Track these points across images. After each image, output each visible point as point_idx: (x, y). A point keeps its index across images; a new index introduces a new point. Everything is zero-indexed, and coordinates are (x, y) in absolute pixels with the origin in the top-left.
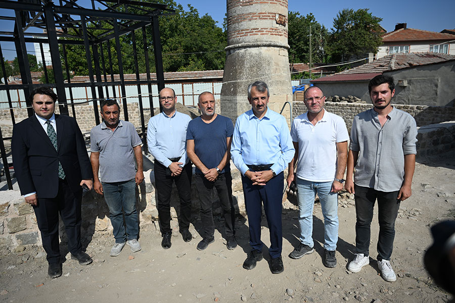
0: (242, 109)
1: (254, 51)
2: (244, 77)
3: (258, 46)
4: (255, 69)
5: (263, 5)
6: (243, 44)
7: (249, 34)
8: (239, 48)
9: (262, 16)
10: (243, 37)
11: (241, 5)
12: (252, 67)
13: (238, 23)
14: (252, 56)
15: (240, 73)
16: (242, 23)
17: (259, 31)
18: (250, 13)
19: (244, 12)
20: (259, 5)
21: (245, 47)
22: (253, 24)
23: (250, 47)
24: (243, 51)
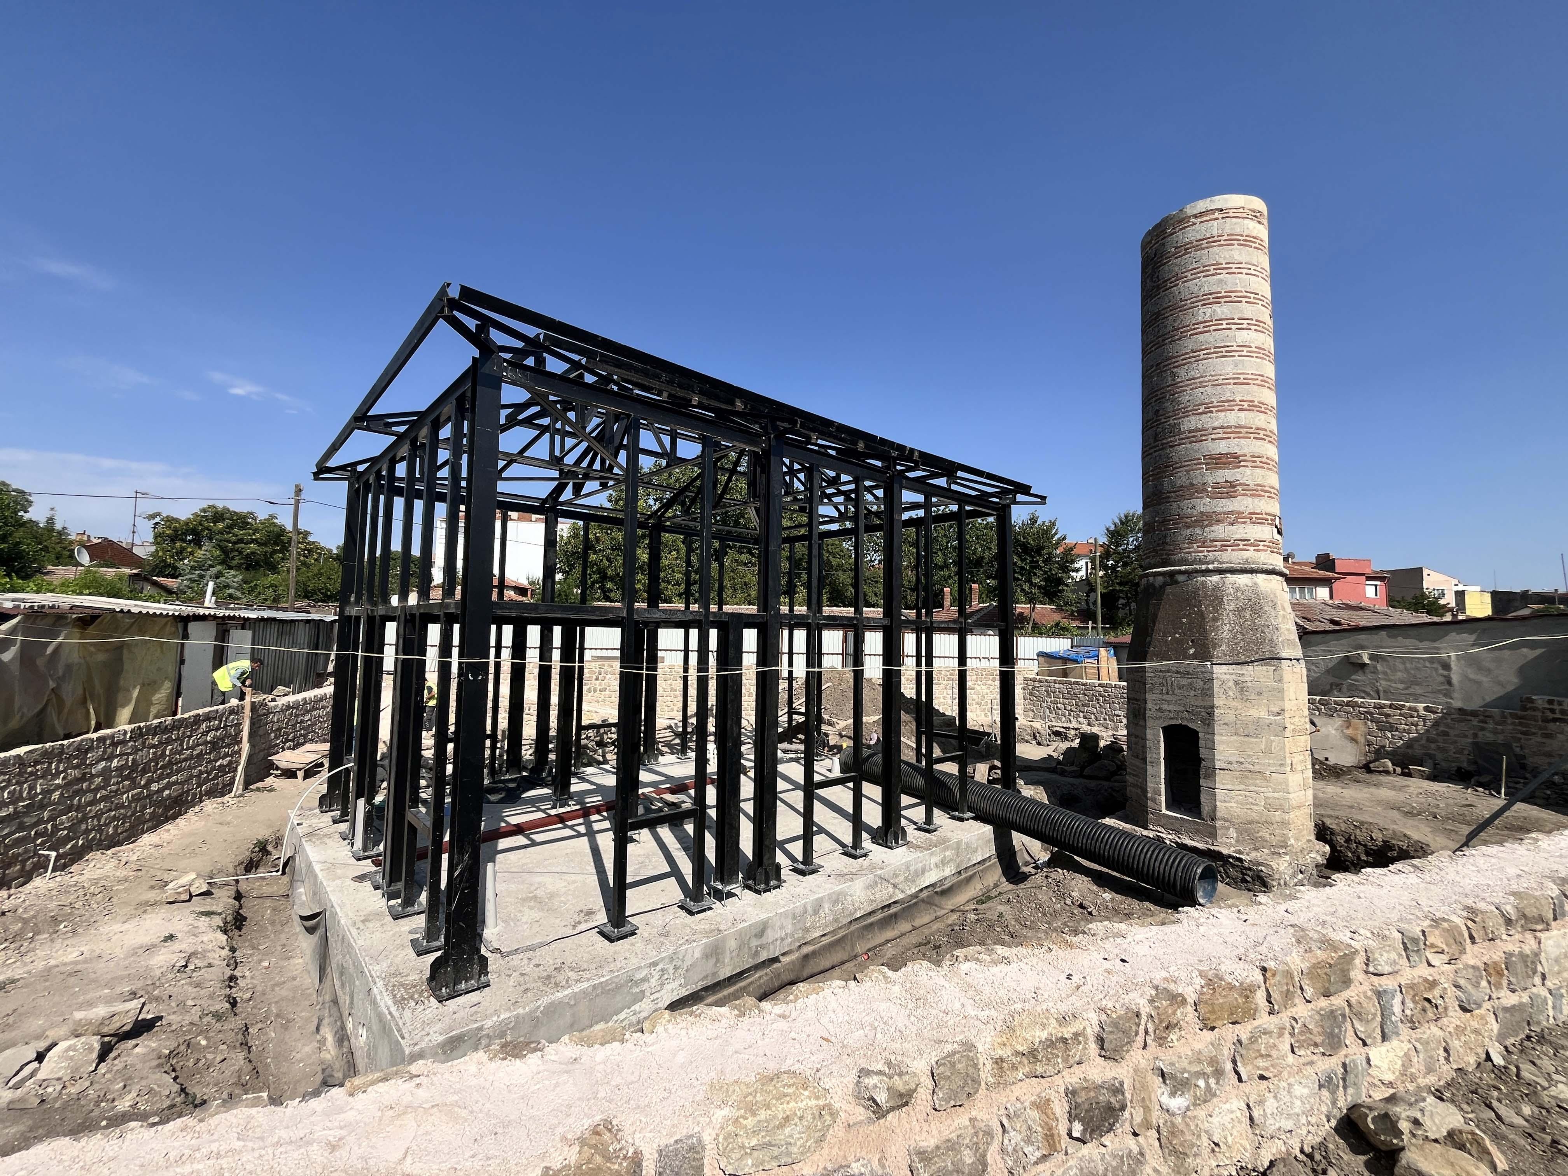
0: (1225, 692)
1: (1243, 580)
2: (1226, 628)
3: (1252, 571)
4: (1247, 614)
5: (1256, 500)
6: (1216, 565)
7: (1230, 549)
8: (1208, 572)
9: (1255, 518)
10: (1217, 554)
11: (1208, 497)
12: (1239, 611)
13: (1203, 527)
14: (1237, 590)
15: (1215, 620)
16: (1212, 528)
17: (1251, 545)
18: (1232, 513)
19: (1218, 510)
20: (1250, 500)
21: (1220, 572)
22: (1240, 531)
23: (1233, 571)
24: (1216, 578)
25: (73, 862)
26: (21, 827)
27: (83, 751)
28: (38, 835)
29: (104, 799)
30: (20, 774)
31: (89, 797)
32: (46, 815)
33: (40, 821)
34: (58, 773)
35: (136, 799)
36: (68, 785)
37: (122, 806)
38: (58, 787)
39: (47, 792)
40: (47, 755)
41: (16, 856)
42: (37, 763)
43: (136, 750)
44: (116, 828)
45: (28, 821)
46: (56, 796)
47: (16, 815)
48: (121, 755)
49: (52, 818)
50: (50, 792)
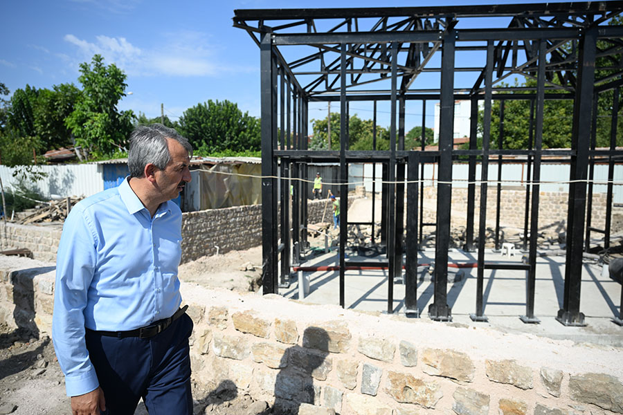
25: (226, 252)
26: (209, 237)
27: (226, 214)
28: (214, 240)
29: (234, 232)
30: (207, 218)
31: (230, 230)
32: (216, 234)
33: (214, 236)
34: (218, 220)
35: (247, 234)
36: (222, 225)
37: (241, 236)
38: (219, 225)
39: (216, 226)
40: (214, 214)
41: (208, 246)
42: (211, 216)
43: (245, 216)
44: (240, 243)
45: (211, 235)
46: (219, 227)
47: (206, 232)
48: (240, 217)
49: (217, 236)
50: (217, 226)
